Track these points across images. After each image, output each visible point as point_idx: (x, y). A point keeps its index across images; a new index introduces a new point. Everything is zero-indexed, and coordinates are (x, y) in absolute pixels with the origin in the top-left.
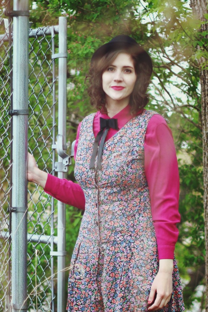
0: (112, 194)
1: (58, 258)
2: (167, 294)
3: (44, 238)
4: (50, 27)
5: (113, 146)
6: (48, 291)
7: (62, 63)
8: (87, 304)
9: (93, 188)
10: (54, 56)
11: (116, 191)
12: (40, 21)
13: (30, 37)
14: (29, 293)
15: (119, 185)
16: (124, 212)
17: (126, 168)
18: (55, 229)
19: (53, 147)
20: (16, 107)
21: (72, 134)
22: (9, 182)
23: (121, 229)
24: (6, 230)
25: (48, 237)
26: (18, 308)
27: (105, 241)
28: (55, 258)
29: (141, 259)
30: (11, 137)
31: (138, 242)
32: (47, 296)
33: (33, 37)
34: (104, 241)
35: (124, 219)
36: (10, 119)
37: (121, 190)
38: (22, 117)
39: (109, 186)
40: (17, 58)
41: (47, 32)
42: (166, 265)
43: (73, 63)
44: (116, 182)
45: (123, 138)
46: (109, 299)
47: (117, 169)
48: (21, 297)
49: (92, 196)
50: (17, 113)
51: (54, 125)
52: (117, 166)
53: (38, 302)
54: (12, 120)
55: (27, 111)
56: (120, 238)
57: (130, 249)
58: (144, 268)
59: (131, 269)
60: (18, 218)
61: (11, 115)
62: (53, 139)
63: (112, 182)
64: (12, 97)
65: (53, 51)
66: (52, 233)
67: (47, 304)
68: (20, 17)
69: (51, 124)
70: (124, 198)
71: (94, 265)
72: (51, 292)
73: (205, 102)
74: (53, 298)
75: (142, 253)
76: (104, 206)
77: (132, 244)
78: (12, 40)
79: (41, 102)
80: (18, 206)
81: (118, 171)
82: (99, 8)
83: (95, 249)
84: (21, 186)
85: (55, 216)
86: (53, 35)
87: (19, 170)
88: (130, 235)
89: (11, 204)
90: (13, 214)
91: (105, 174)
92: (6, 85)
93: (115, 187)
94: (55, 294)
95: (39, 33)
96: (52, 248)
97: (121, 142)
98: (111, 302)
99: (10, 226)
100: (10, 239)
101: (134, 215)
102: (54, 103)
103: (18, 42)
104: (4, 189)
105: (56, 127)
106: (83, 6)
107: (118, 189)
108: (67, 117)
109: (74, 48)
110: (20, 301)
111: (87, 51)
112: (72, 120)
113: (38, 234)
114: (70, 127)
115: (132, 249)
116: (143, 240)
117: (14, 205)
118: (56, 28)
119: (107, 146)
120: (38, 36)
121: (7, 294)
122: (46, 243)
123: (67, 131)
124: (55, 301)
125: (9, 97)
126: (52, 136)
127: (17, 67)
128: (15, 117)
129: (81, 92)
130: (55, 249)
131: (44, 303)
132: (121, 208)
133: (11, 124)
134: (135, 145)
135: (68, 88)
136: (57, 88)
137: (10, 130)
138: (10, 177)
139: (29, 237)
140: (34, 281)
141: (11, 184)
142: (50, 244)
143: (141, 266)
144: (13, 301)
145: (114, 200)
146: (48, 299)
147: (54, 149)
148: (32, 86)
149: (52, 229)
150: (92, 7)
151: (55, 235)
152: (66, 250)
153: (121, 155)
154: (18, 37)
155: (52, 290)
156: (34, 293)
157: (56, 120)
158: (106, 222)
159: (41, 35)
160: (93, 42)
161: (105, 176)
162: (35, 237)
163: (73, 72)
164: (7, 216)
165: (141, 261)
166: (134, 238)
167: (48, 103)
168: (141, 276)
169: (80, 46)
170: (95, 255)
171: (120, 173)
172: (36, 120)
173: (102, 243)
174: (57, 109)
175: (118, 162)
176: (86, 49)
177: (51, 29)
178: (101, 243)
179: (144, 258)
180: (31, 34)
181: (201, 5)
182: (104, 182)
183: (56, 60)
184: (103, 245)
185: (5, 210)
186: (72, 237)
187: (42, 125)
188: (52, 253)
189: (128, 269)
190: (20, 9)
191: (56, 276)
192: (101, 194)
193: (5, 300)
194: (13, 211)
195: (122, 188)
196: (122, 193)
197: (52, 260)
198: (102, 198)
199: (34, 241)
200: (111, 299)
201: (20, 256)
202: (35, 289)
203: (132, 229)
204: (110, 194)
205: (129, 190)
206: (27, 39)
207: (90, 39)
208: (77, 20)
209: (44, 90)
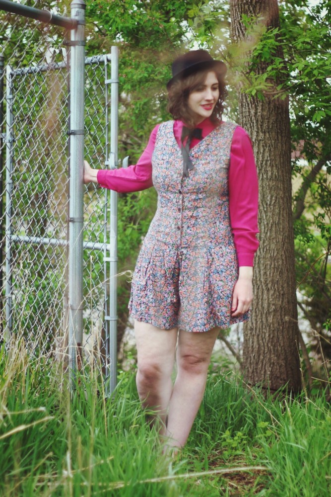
0: (197, 200)
1: (111, 263)
2: (249, 299)
3: (98, 245)
4: (104, 56)
5: (200, 153)
6: (101, 293)
7: (114, 88)
8: (162, 306)
9: (175, 193)
10: (107, 82)
11: (202, 197)
12: (98, 48)
13: (86, 65)
14: (85, 295)
15: (205, 192)
16: (206, 218)
17: (214, 175)
18: (108, 237)
19: (106, 163)
20: (73, 127)
21: (124, 152)
22: (66, 195)
23: (202, 235)
24: (63, 238)
25: (102, 244)
26: (75, 308)
27: (186, 246)
28: (108, 263)
29: (222, 265)
30: (69, 155)
31: (218, 248)
32: (100, 298)
33: (88, 64)
34: (184, 246)
35: (206, 226)
36: (67, 139)
37: (207, 197)
38: (78, 136)
39: (194, 192)
40: (75, 84)
41: (101, 60)
42: (246, 272)
43: (128, 86)
44: (203, 189)
45: (210, 146)
46: (189, 302)
47: (206, 176)
48: (78, 298)
49: (174, 201)
50: (74, 133)
51: (107, 144)
52: (206, 173)
53: (93, 303)
54: (69, 139)
55: (83, 131)
56: (201, 244)
57: (211, 255)
58: (224, 274)
59: (211, 274)
60: (74, 227)
61: (69, 134)
62: (106, 156)
63: (199, 189)
64: (69, 119)
65: (106, 77)
66: (105, 241)
67: (101, 304)
68: (77, 47)
69: (105, 143)
70: (208, 205)
71: (169, 268)
72: (104, 293)
73: (243, 123)
74: (106, 300)
75: (222, 259)
76: (187, 211)
77: (213, 250)
78: (70, 67)
79: (96, 123)
80: (75, 217)
81: (207, 178)
82: (152, 36)
83: (172, 252)
84: (77, 198)
85: (108, 226)
86: (106, 63)
87: (76, 184)
88: (211, 242)
89: (68, 214)
90: (71, 224)
91: (192, 180)
92: (64, 109)
93: (200, 193)
94: (108, 296)
95: (93, 61)
96: (105, 254)
97: (208, 150)
98: (191, 305)
99: (68, 234)
100: (68, 246)
101: (216, 223)
102: (107, 124)
103: (75, 68)
104: (63, 201)
105: (109, 145)
106: (137, 34)
107: (204, 195)
108: (119, 137)
109: (129, 73)
110: (77, 302)
111: (141, 76)
112: (123, 139)
113: (93, 242)
114: (122, 145)
115: (213, 254)
116: (221, 247)
117: (71, 216)
118: (109, 56)
119: (193, 153)
120: (93, 63)
121: (65, 296)
122: (99, 250)
123: (118, 149)
124: (108, 302)
125: (67, 119)
126: (105, 153)
127: (74, 91)
128: (72, 137)
129: (135, 113)
130: (108, 255)
131: (98, 304)
132: (204, 214)
133: (69, 142)
134: (221, 154)
135: (120, 111)
136: (109, 111)
137: (68, 149)
138: (68, 191)
139: (84, 244)
140: (89, 284)
141: (69, 196)
142: (103, 250)
143: (222, 271)
144: (70, 302)
145: (198, 206)
146: (101, 300)
147: (107, 165)
148: (87, 109)
149: (105, 237)
150: (145, 35)
151: (108, 242)
152: (118, 256)
153: (209, 163)
154: (75, 65)
155: (105, 292)
156: (89, 295)
157: (109, 139)
158: (188, 227)
159: (95, 63)
160: (146, 68)
161: (192, 182)
162: (90, 244)
163: (124, 95)
164: (65, 225)
165: (222, 267)
166: (213, 244)
167: (101, 124)
168: (222, 280)
169: (134, 71)
170: (171, 258)
171: (208, 180)
172: (91, 139)
173: (182, 248)
174: (109, 130)
175: (207, 169)
176: (140, 74)
177: (104, 58)
178: (180, 248)
179: (224, 264)
180: (86, 62)
181: (239, 36)
182: (189, 187)
183: (109, 85)
184: (183, 250)
185: (63, 220)
186: (125, 245)
187: (96, 144)
188: (105, 259)
189: (209, 274)
190: (77, 40)
191: (108, 281)
192: (185, 200)
193: (64, 301)
194: (71, 221)
195: (208, 195)
196: (207, 200)
197: (105, 265)
198: (186, 204)
199: (88, 248)
200: (191, 302)
201: (77, 261)
202: (90, 292)
203: (213, 236)
204: (195, 200)
205: (214, 198)
206: (83, 66)
207: (143, 65)
208: (130, 47)
209: (98, 112)
